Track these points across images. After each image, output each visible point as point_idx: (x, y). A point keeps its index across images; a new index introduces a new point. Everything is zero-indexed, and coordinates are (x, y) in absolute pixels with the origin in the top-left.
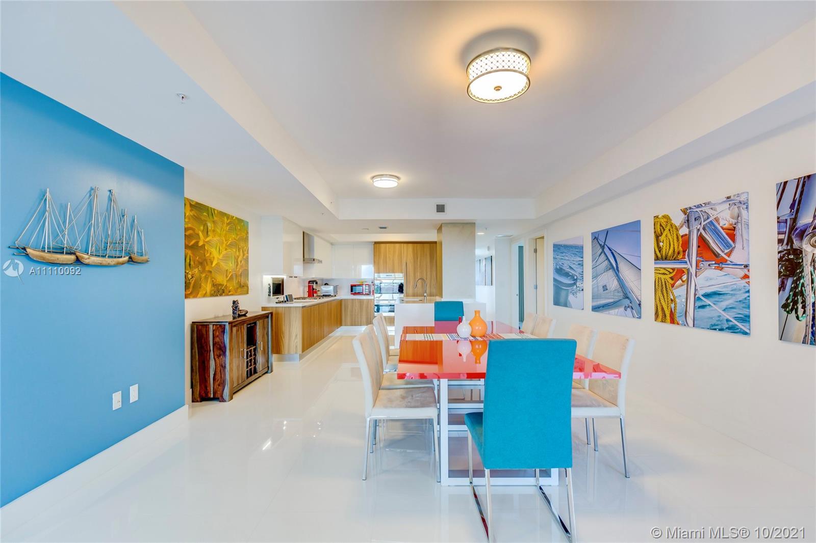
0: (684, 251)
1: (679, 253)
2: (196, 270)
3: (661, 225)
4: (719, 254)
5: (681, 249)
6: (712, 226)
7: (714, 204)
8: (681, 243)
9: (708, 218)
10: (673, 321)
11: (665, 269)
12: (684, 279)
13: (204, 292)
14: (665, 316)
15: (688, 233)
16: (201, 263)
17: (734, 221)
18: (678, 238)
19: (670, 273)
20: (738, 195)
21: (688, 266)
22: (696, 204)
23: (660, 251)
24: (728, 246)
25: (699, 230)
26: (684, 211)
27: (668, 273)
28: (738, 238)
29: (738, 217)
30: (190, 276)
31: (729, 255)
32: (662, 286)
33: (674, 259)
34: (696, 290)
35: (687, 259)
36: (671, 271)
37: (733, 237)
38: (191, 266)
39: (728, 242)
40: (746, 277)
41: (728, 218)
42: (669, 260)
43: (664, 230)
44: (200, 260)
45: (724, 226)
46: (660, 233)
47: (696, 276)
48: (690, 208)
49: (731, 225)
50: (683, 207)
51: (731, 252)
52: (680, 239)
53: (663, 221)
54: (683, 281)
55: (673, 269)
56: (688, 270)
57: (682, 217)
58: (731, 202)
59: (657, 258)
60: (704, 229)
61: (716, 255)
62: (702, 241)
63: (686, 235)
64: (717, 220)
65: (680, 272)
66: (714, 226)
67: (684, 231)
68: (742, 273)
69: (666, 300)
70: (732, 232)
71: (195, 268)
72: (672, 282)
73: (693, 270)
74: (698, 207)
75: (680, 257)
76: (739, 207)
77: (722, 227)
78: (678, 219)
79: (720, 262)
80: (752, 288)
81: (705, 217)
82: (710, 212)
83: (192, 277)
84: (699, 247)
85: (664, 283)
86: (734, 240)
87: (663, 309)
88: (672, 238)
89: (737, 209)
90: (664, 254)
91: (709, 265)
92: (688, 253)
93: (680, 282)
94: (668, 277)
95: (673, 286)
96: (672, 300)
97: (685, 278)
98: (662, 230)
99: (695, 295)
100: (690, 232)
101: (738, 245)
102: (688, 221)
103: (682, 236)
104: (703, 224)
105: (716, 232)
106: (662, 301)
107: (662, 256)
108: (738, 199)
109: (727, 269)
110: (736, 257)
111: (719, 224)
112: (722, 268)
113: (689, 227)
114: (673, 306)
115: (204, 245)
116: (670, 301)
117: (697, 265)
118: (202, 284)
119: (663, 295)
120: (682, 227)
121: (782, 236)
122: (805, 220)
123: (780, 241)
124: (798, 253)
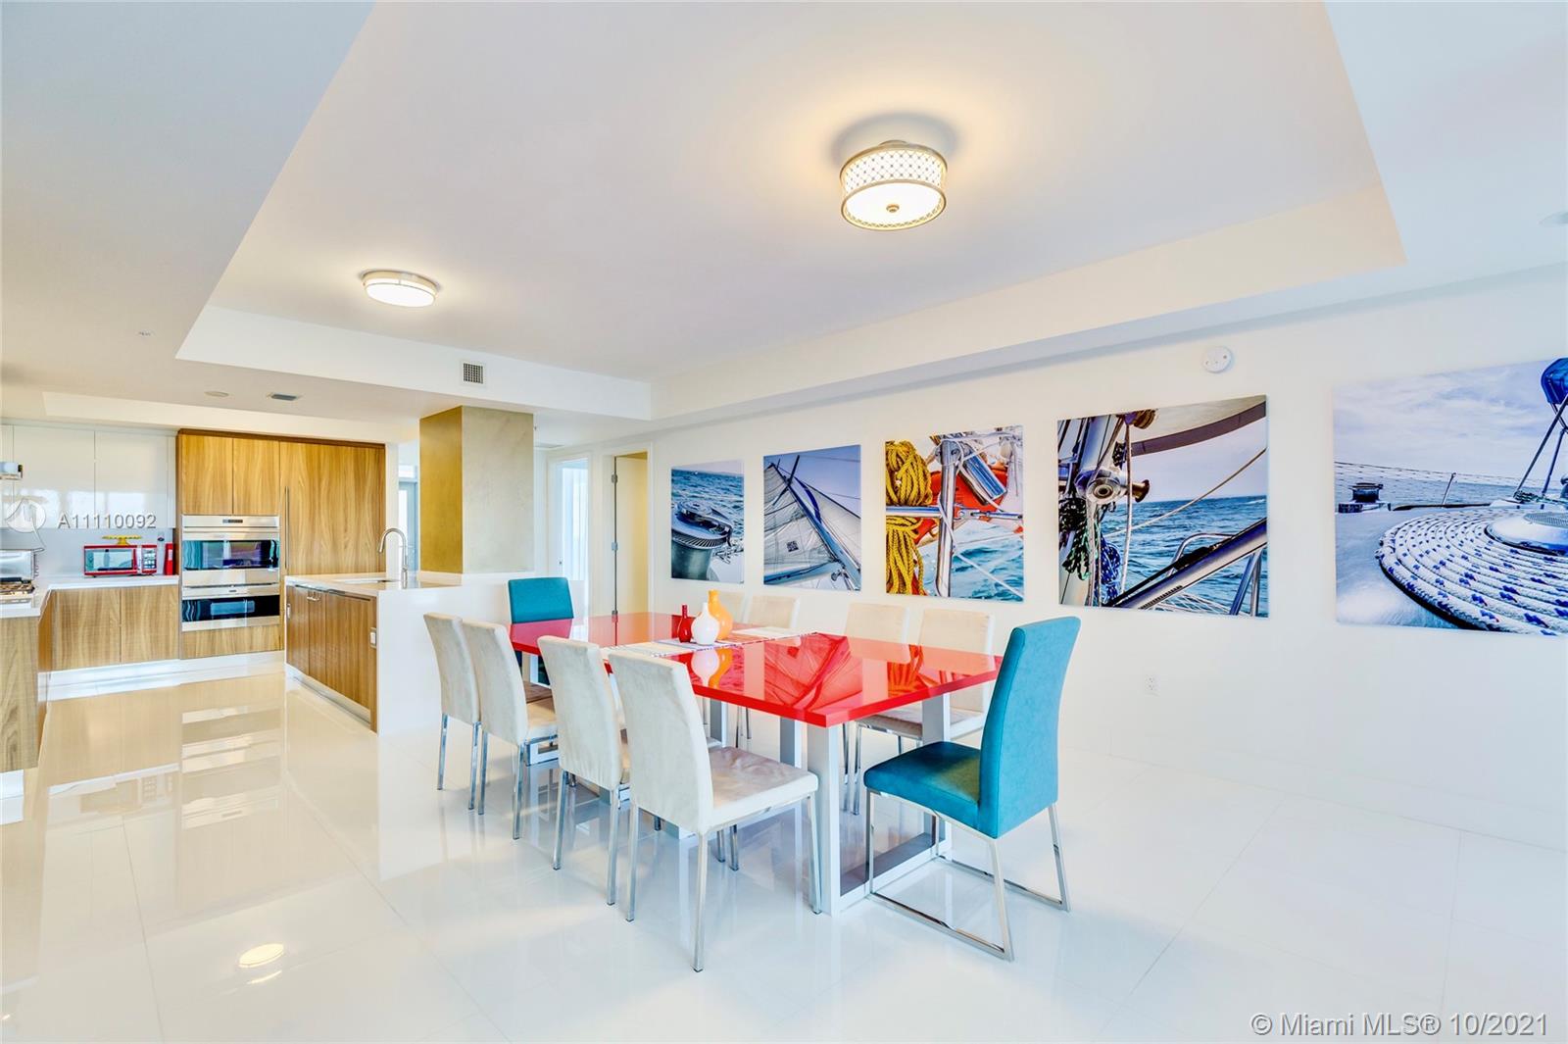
0: (935, 495)
1: (926, 496)
3: (897, 455)
4: (986, 501)
5: (929, 491)
6: (976, 463)
7: (979, 436)
8: (930, 482)
9: (971, 453)
10: (916, 590)
11: (903, 518)
12: (934, 533)
14: (904, 584)
15: (940, 470)
17: (1006, 460)
18: (925, 475)
19: (913, 524)
20: (1012, 428)
21: (942, 515)
22: (954, 432)
23: (896, 493)
24: (999, 491)
25: (957, 467)
26: (936, 440)
27: (909, 524)
28: (1011, 481)
29: (1012, 455)
31: (998, 502)
32: (899, 542)
33: (920, 505)
34: (952, 547)
35: (939, 506)
36: (915, 521)
37: (1004, 480)
39: (998, 486)
40: (1020, 530)
41: (999, 454)
42: (912, 505)
43: (903, 463)
45: (994, 466)
46: (896, 466)
47: (953, 528)
48: (944, 437)
49: (1002, 464)
50: (933, 435)
51: (1002, 497)
52: (929, 479)
53: (902, 451)
54: (933, 536)
55: (918, 519)
56: (941, 520)
57: (933, 448)
58: (1002, 436)
59: (890, 503)
60: (965, 466)
61: (983, 502)
62: (962, 483)
63: (938, 472)
64: (983, 456)
65: (929, 524)
66: (979, 463)
67: (935, 466)
68: (1015, 525)
69: (906, 561)
70: (1003, 474)
72: (916, 537)
73: (948, 521)
74: (956, 436)
75: (929, 502)
76: (1012, 443)
77: (990, 466)
78: (926, 449)
79: (986, 510)
80: (1026, 543)
81: (967, 451)
82: (973, 445)
84: (957, 489)
85: (902, 538)
86: (1005, 484)
87: (900, 575)
88: (916, 475)
89: (1009, 445)
90: (902, 497)
91: (972, 514)
92: (941, 496)
93: (928, 536)
94: (909, 530)
95: (917, 542)
96: (915, 562)
97: (935, 531)
98: (900, 463)
99: (951, 553)
100: (944, 469)
101: (1011, 490)
102: (941, 453)
103: (932, 474)
104: (963, 460)
105: (981, 470)
106: (900, 563)
107: (899, 500)
108: (1012, 432)
109: (996, 521)
110: (1007, 505)
111: (986, 462)
112: (990, 518)
113: (942, 462)
114: (917, 569)
116: (912, 564)
117: (954, 515)
119: (902, 557)
120: (931, 461)
121: (1063, 483)
122: (1089, 466)
123: (1062, 489)
124: (1081, 503)
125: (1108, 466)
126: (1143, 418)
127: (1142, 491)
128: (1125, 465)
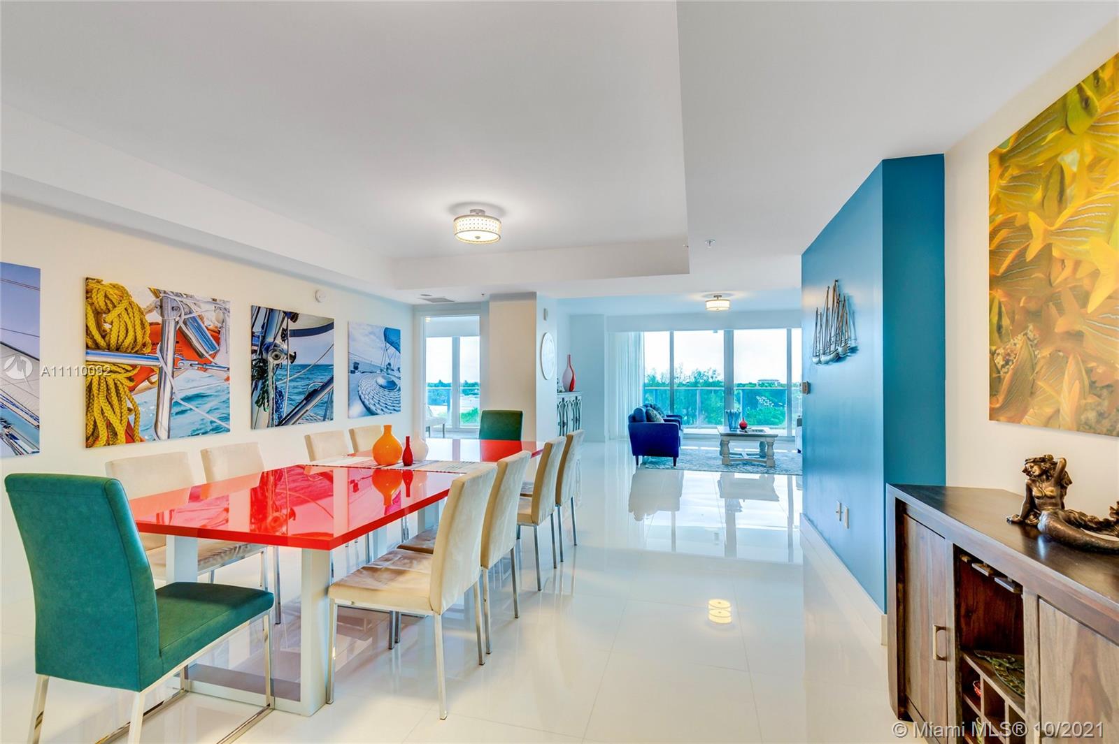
0: (154, 344)
1: (144, 345)
2: (1019, 340)
3: (106, 296)
4: (203, 355)
5: (147, 339)
6: (195, 322)
7: (198, 301)
8: (148, 332)
9: (190, 313)
10: (131, 437)
11: (114, 364)
12: (153, 381)
13: (1049, 410)
14: (116, 434)
15: (160, 322)
16: (1035, 315)
17: (219, 325)
18: (142, 324)
19: (127, 371)
20: (224, 302)
21: (161, 364)
22: (175, 291)
23: (104, 337)
24: (213, 348)
25: (178, 322)
26: (156, 293)
27: (123, 371)
28: (222, 341)
29: (223, 322)
30: (999, 361)
31: (214, 356)
32: (108, 390)
33: (136, 352)
34: (172, 393)
35: (158, 355)
36: (130, 368)
37: (218, 340)
38: (1003, 331)
39: (213, 345)
40: (228, 379)
41: (214, 319)
42: (125, 352)
43: (115, 307)
44: (1033, 306)
45: (209, 327)
46: (103, 307)
47: (173, 376)
48: (165, 292)
49: (216, 327)
50: (154, 287)
51: (216, 354)
52: (148, 328)
53: (114, 296)
54: (152, 383)
55: (134, 367)
56: (161, 369)
57: (152, 299)
58: (217, 306)
59: (92, 346)
60: (185, 323)
61: (200, 355)
62: (182, 337)
63: (158, 324)
64: (201, 318)
65: (147, 372)
66: (198, 323)
67: (154, 317)
68: (225, 375)
69: (117, 410)
70: (217, 334)
71: (1014, 334)
72: (132, 384)
73: (168, 369)
74: (178, 295)
75: (148, 350)
76: (224, 313)
77: (207, 328)
78: (145, 300)
79: (204, 364)
80: (230, 386)
81: (187, 310)
82: (193, 307)
83: (1007, 363)
84: (177, 342)
85: (112, 386)
86: (218, 344)
87: (109, 425)
88: (133, 323)
89: (222, 314)
90: (113, 342)
91: (191, 365)
92: (161, 347)
93: (146, 383)
94: (122, 377)
95: (132, 389)
96: (130, 410)
97: (155, 378)
98: (110, 306)
99: (171, 399)
100: (164, 322)
101: (223, 348)
102: (161, 307)
103: (151, 324)
104: (183, 317)
105: (199, 329)
106: (109, 413)
107: (108, 345)
108: (224, 305)
109: (211, 371)
110: (219, 360)
111: (204, 323)
112: (207, 369)
113: (162, 315)
114: (132, 418)
115: (1048, 248)
116: (125, 411)
117: (174, 364)
118: (1040, 383)
119: (112, 406)
120: (150, 311)
121: (256, 348)
122: (270, 339)
123: (253, 352)
124: (265, 362)
125: (279, 341)
126: (294, 317)
127: (293, 358)
128: (286, 341)
